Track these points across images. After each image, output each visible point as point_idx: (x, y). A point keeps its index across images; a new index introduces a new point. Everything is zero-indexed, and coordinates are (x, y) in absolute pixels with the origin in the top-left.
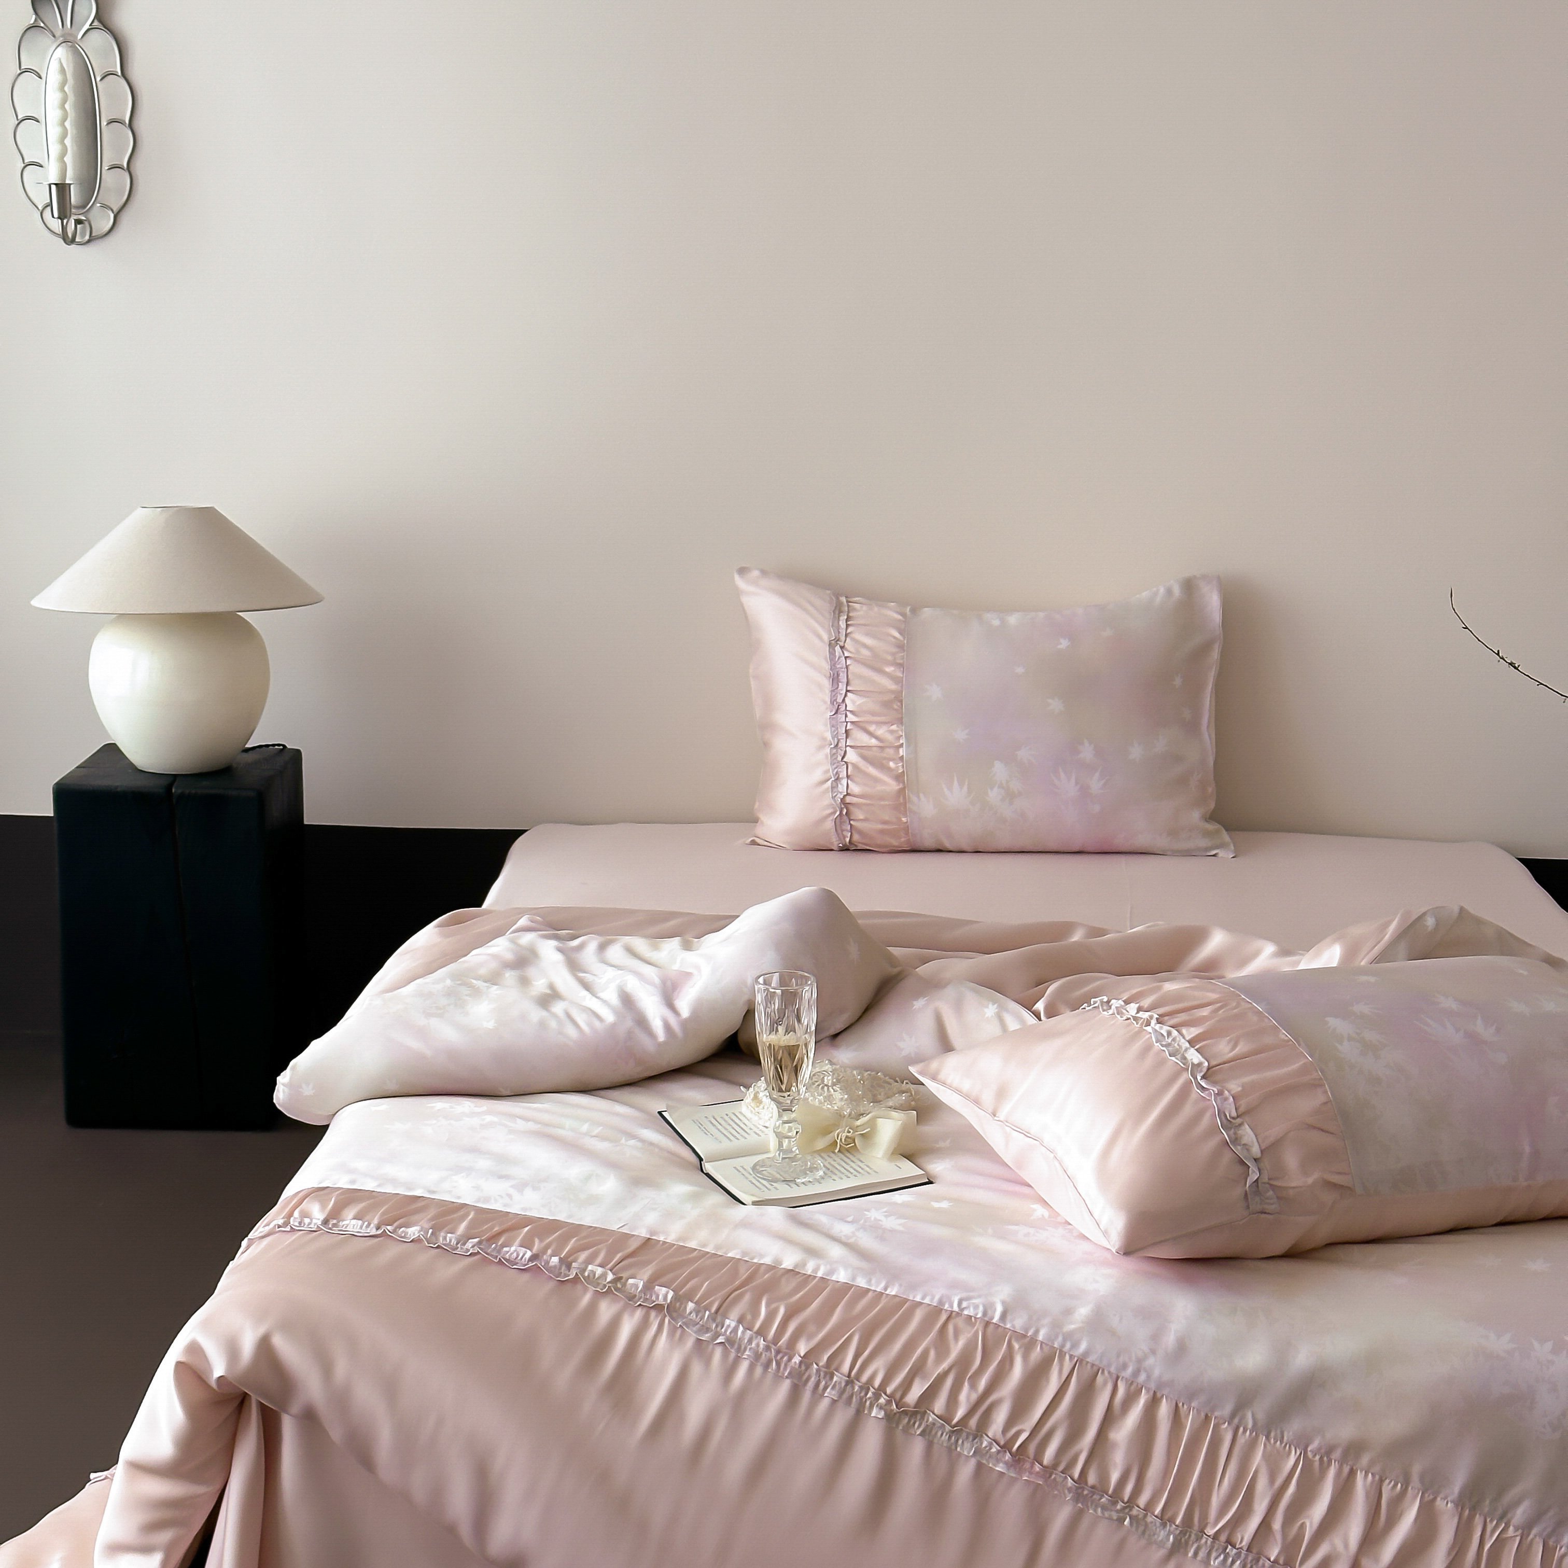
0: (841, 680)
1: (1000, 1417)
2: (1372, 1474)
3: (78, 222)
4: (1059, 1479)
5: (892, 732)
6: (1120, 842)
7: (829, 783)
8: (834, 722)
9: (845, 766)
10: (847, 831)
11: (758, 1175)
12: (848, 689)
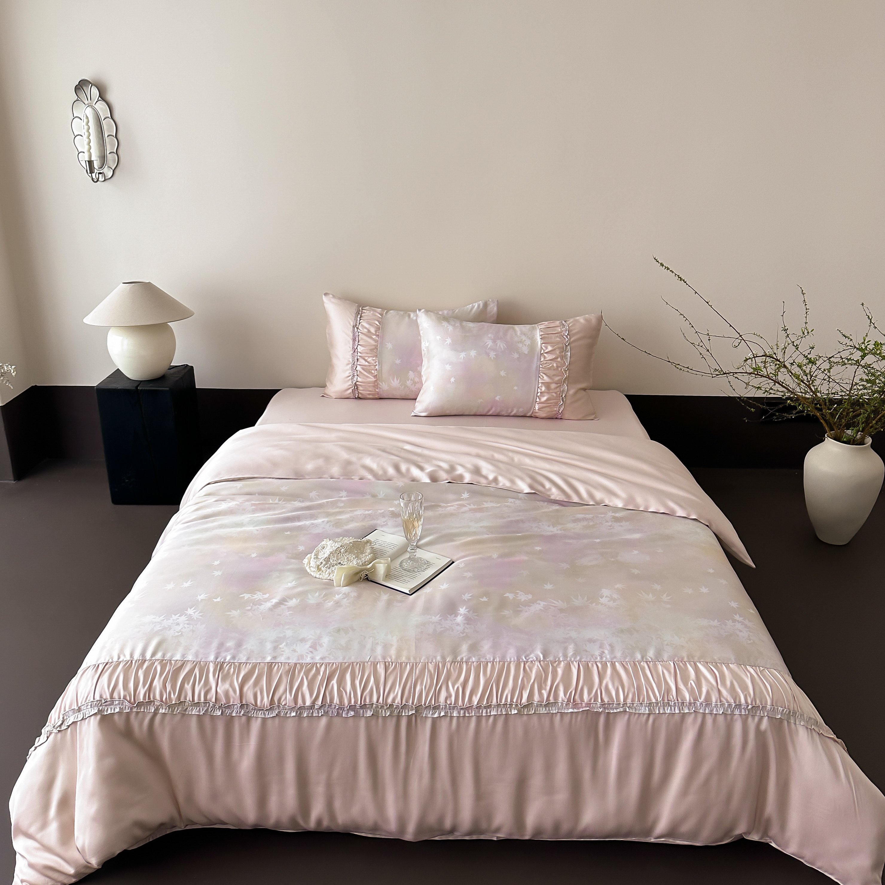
0: (357, 341)
3: (100, 173)
5: (373, 360)
9: (356, 371)
10: (356, 393)
12: (359, 344)
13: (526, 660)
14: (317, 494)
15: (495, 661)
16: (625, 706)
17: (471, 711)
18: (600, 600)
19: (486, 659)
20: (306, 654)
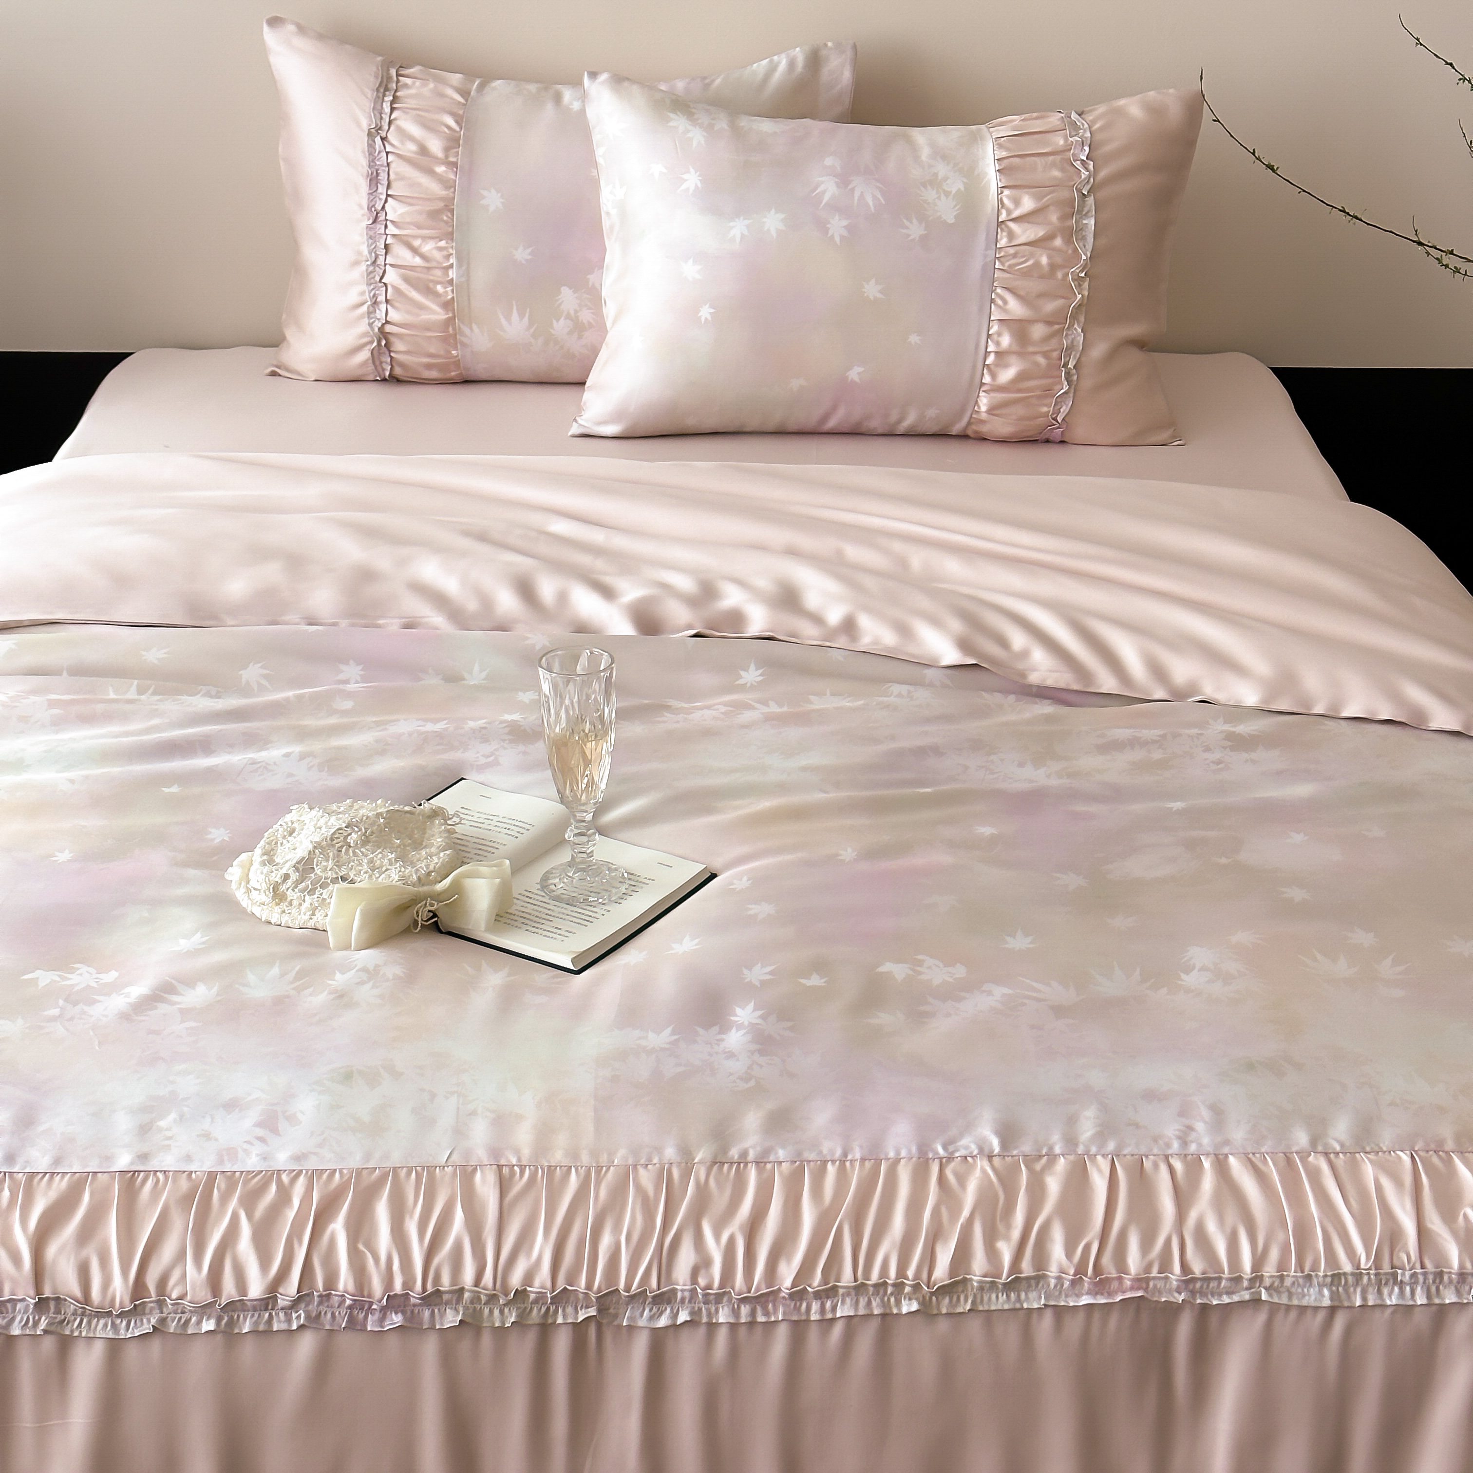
0: (382, 182)
5: (440, 249)
8: (371, 233)
9: (384, 288)
10: (386, 362)
12: (389, 193)
13: (946, 1155)
14: (265, 672)
15: (849, 1157)
16: (1257, 1285)
17: (774, 1306)
18: (1182, 980)
19: (821, 1152)
20: (245, 1146)
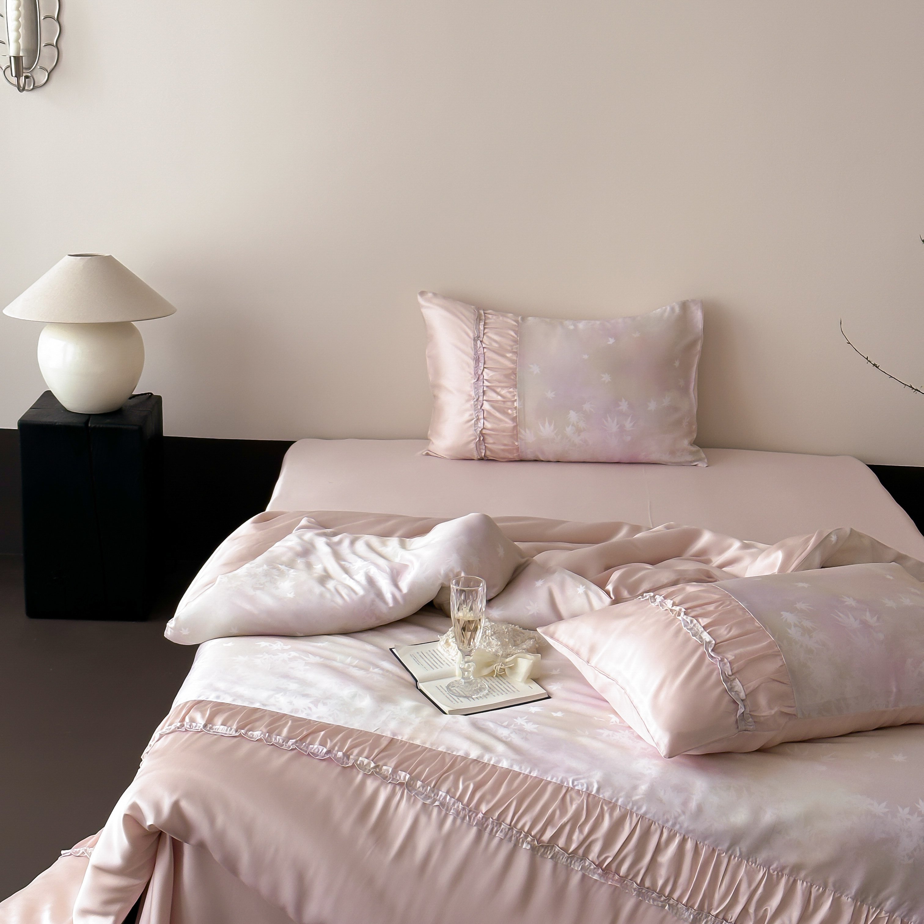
0: (481, 361)
1: (596, 848)
2: (806, 882)
3: (27, 77)
4: (629, 884)
5: (510, 392)
6: (642, 457)
7: (473, 421)
8: (476, 386)
9: (483, 411)
10: (483, 449)
11: (450, 692)
